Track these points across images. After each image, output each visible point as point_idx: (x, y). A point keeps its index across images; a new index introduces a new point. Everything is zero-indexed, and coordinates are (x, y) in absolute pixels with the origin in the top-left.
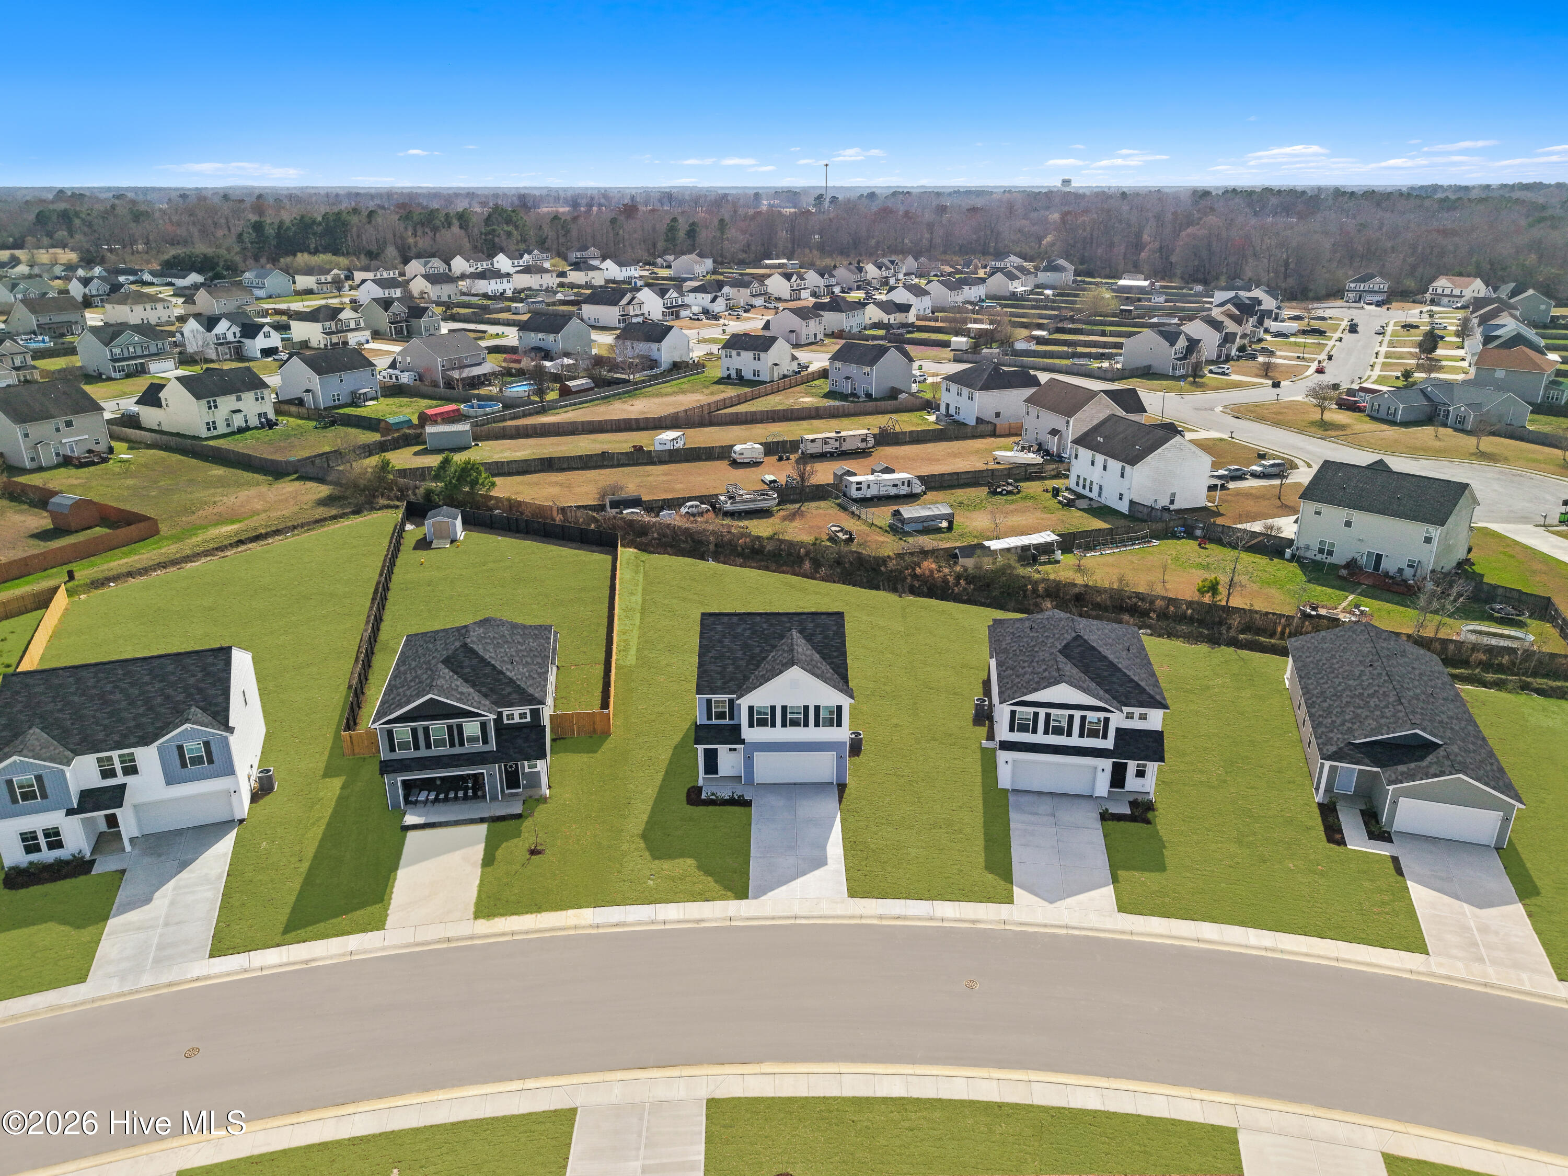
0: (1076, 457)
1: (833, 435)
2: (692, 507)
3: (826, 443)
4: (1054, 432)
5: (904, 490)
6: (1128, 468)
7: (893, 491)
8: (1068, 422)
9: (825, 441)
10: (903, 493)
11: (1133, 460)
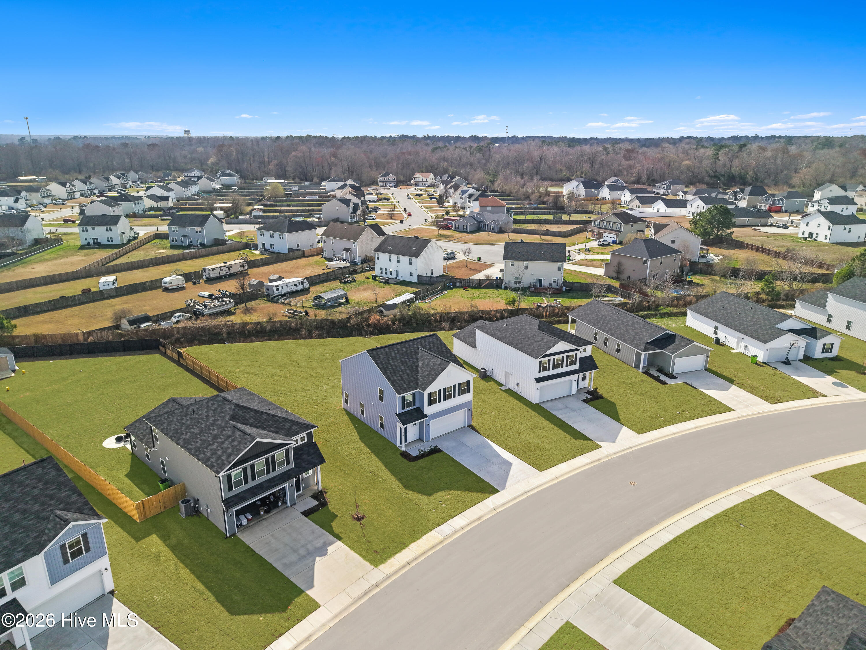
0: (378, 258)
1: (223, 264)
2: (179, 316)
3: (221, 270)
4: (346, 250)
5: (300, 287)
6: (414, 259)
7: (295, 289)
8: (354, 243)
9: (220, 269)
10: (300, 289)
11: (416, 255)
